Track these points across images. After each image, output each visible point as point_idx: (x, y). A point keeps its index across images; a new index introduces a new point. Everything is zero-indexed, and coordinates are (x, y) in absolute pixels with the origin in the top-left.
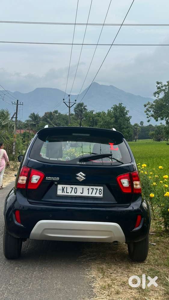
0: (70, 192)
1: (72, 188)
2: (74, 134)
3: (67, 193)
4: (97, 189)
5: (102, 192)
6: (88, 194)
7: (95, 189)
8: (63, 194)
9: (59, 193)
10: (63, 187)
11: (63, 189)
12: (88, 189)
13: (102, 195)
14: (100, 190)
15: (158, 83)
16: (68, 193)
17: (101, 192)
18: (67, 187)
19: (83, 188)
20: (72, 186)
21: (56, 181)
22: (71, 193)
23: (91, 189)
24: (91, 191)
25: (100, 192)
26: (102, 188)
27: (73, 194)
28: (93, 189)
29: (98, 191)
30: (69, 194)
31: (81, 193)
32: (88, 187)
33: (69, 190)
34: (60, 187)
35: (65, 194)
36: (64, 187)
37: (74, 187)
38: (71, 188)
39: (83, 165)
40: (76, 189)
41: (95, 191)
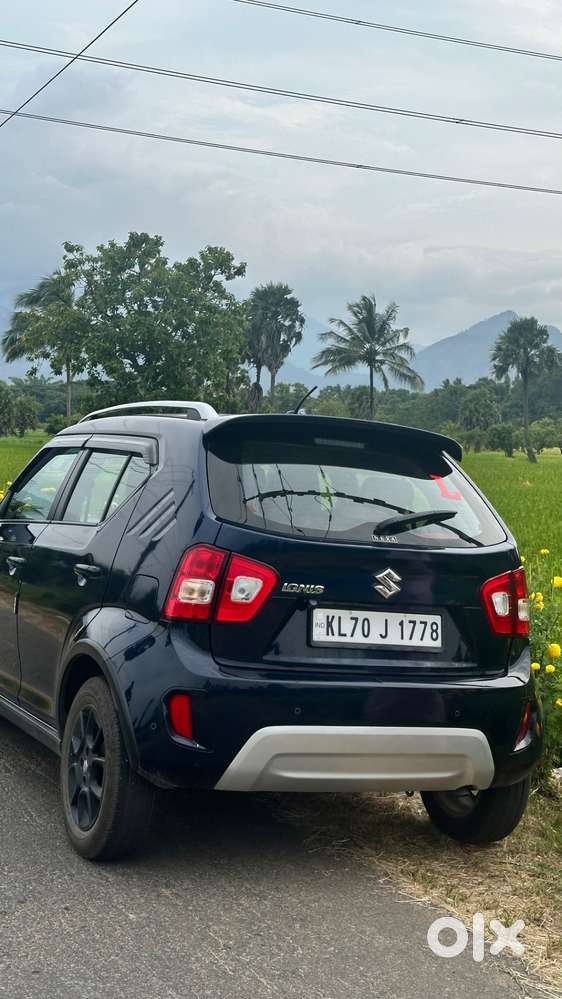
0: (349, 634)
1: (356, 619)
2: (318, 441)
3: (340, 634)
4: (425, 623)
5: (439, 631)
6: (402, 638)
7: (421, 623)
8: (330, 638)
9: (319, 634)
10: (328, 617)
11: (329, 625)
12: (401, 624)
13: (438, 643)
14: (435, 627)
15: (70, 248)
16: (345, 635)
17: (436, 631)
18: (340, 618)
19: (386, 621)
20: (355, 613)
21: (314, 597)
22: (352, 635)
23: (410, 622)
24: (408, 628)
25: (433, 631)
26: (438, 619)
27: (359, 639)
28: (414, 622)
29: (428, 631)
30: (347, 639)
31: (381, 635)
32: (400, 616)
33: (347, 627)
34: (320, 615)
35: (336, 639)
36: (333, 617)
37: (361, 615)
38: (352, 618)
39: (385, 546)
40: (366, 622)
41: (419, 628)
